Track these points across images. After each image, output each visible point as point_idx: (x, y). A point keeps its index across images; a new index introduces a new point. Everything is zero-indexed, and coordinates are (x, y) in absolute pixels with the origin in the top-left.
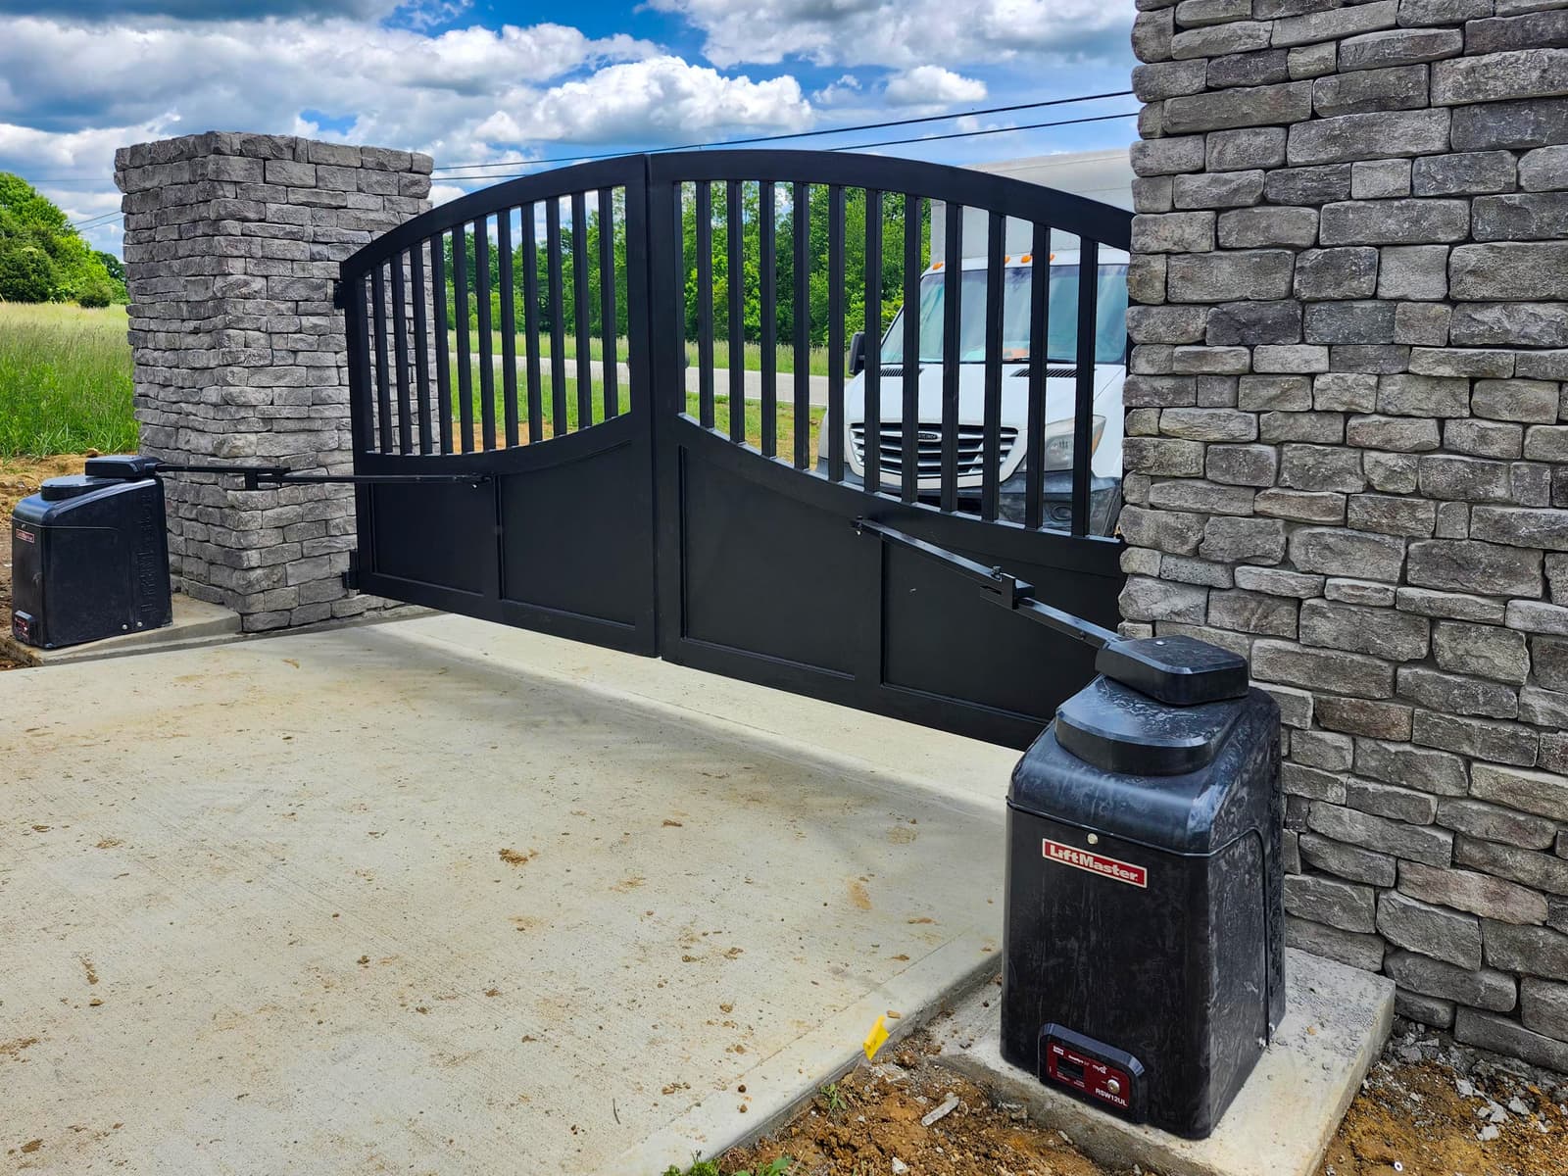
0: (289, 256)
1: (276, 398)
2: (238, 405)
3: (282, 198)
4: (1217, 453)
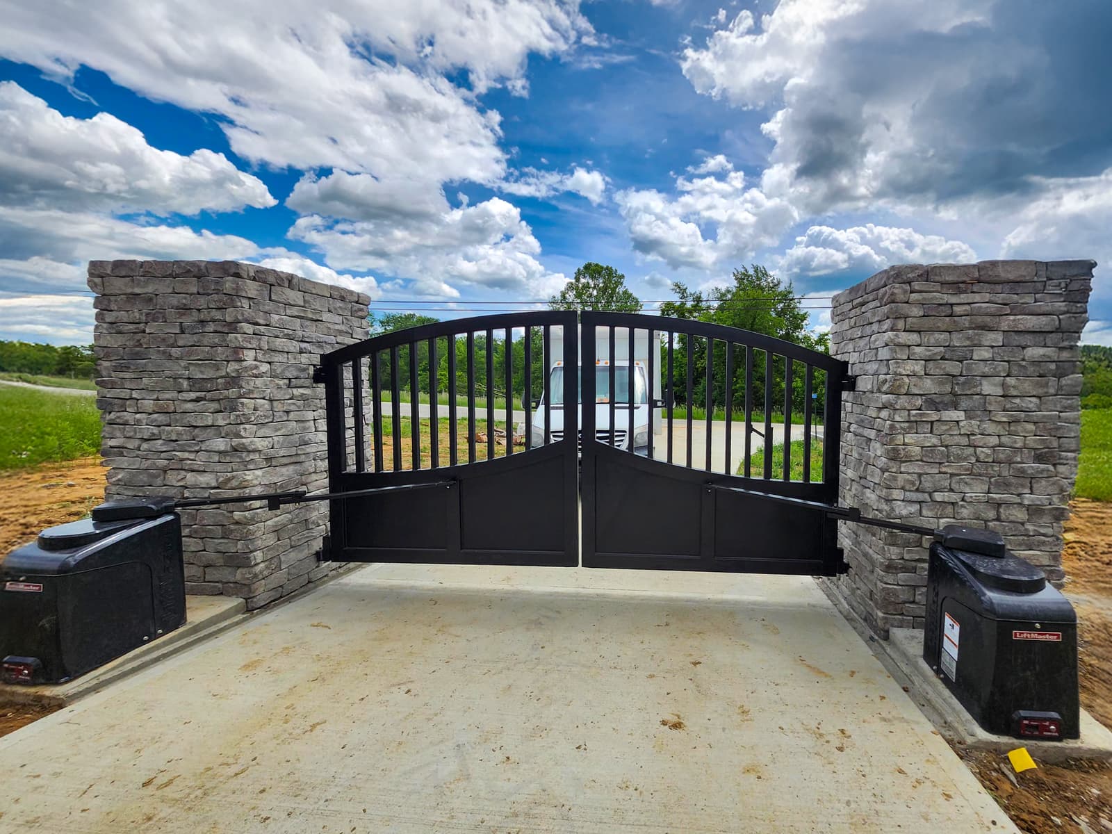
0: (287, 350)
1: (276, 443)
2: (249, 451)
3: (282, 311)
4: (927, 451)
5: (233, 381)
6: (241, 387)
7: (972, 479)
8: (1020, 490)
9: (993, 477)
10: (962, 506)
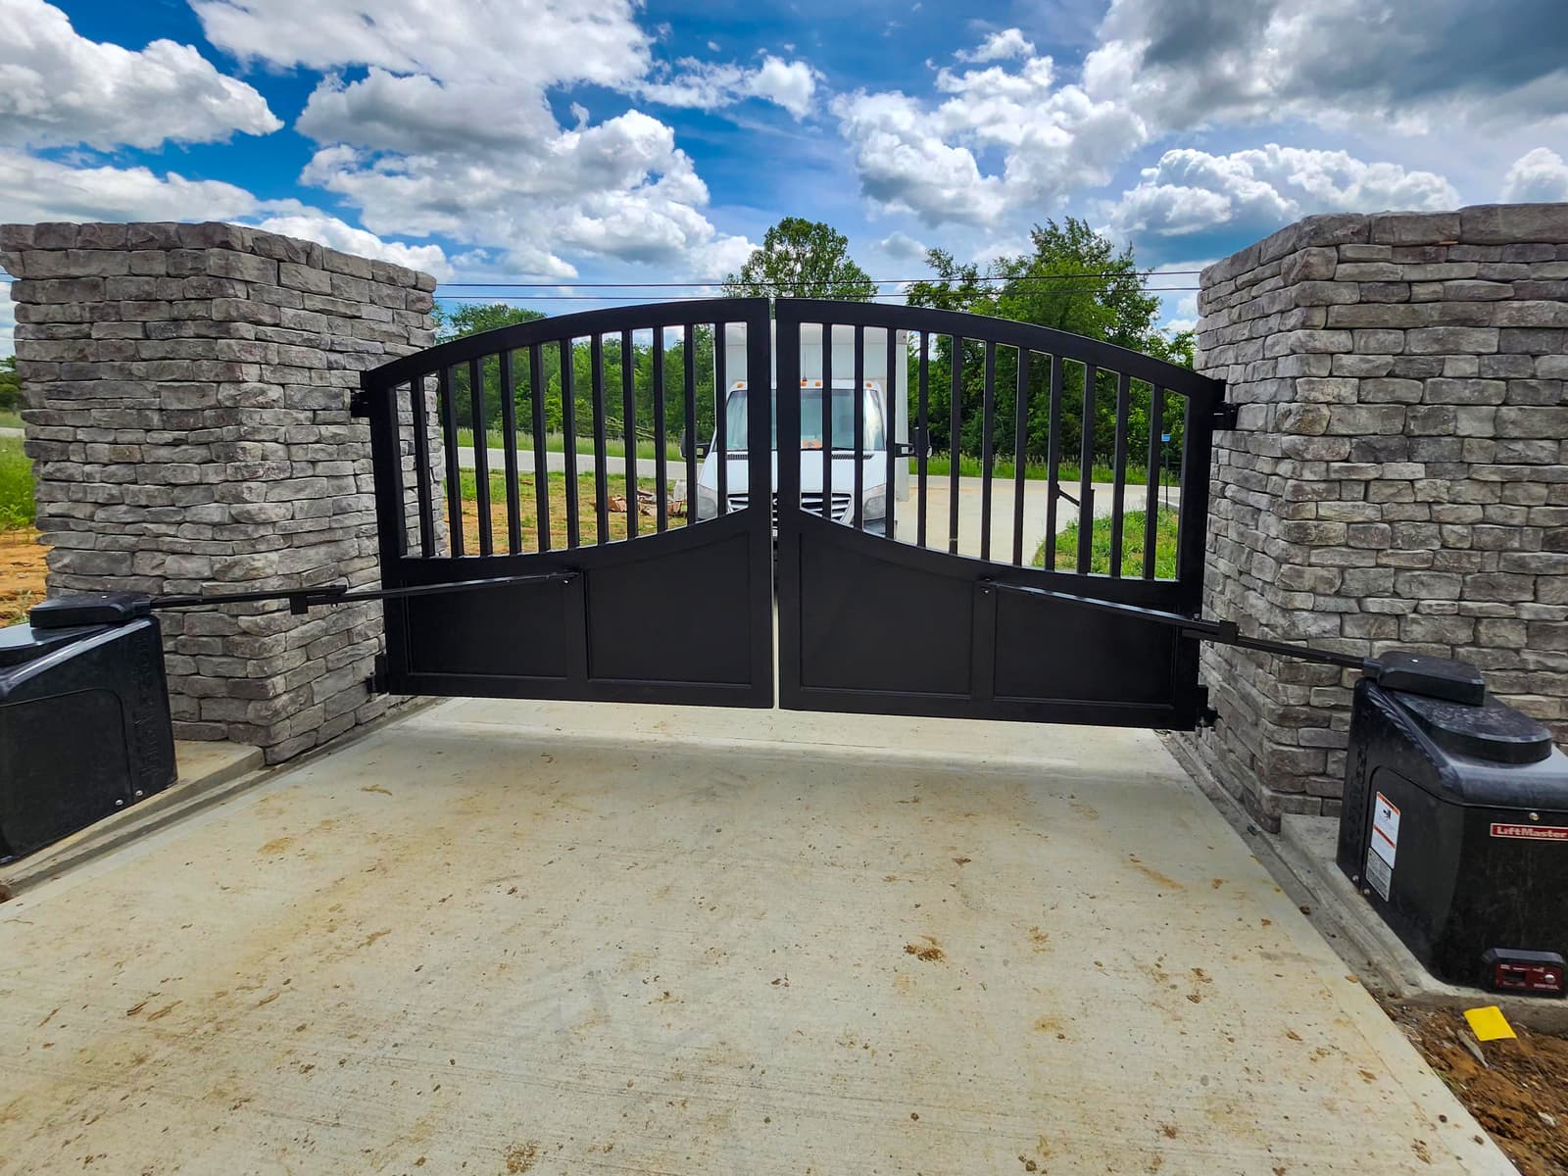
0: (308, 364)
1: (297, 511)
2: (257, 524)
3: (298, 303)
4: (1357, 529)
5: (229, 413)
6: (241, 424)
7: (1432, 576)
8: (1516, 596)
9: (1470, 574)
10: (1414, 621)
